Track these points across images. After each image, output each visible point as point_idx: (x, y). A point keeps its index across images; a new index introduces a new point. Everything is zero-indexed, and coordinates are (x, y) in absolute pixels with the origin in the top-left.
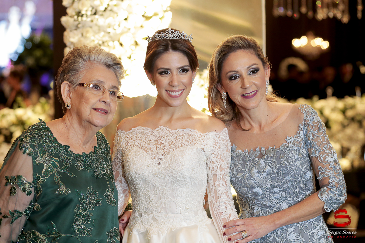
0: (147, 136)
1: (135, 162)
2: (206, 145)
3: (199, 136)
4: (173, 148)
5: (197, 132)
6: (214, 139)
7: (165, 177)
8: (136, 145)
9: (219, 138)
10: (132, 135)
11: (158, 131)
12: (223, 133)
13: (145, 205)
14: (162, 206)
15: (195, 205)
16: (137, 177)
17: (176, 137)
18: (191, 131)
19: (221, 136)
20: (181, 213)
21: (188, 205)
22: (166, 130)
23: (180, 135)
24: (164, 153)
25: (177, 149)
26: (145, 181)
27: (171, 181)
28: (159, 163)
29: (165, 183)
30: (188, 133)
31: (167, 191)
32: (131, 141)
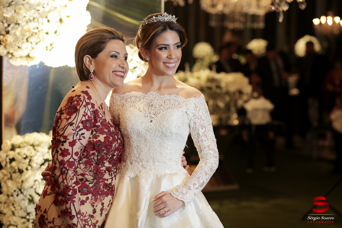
0: (140, 99)
1: (132, 119)
2: (189, 109)
3: (183, 101)
4: (163, 110)
5: (181, 98)
6: (195, 104)
7: (156, 132)
8: (131, 106)
9: (198, 103)
10: (127, 98)
11: (149, 95)
12: (201, 98)
13: (136, 155)
14: (150, 156)
15: (177, 157)
16: (132, 131)
17: (164, 101)
18: (176, 97)
19: (200, 101)
20: (166, 162)
21: (171, 157)
22: (156, 95)
23: (167, 100)
24: (155, 113)
25: (166, 110)
26: (139, 135)
27: (160, 136)
28: (151, 121)
29: (155, 137)
30: (173, 98)
31: (156, 144)
32: (126, 103)
